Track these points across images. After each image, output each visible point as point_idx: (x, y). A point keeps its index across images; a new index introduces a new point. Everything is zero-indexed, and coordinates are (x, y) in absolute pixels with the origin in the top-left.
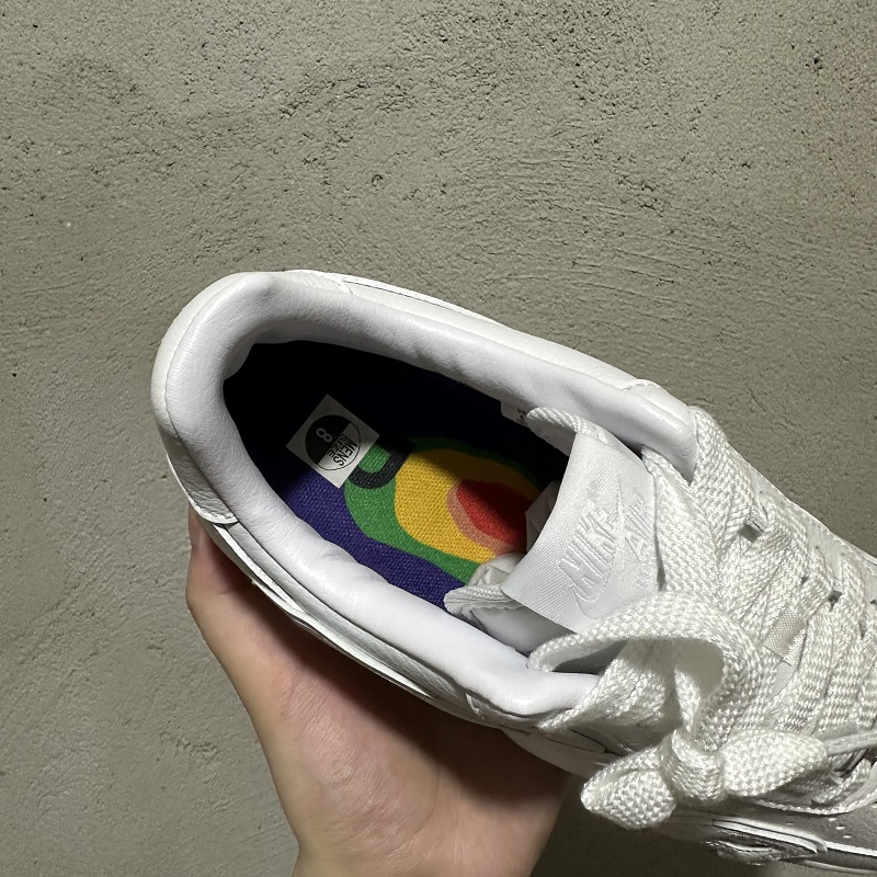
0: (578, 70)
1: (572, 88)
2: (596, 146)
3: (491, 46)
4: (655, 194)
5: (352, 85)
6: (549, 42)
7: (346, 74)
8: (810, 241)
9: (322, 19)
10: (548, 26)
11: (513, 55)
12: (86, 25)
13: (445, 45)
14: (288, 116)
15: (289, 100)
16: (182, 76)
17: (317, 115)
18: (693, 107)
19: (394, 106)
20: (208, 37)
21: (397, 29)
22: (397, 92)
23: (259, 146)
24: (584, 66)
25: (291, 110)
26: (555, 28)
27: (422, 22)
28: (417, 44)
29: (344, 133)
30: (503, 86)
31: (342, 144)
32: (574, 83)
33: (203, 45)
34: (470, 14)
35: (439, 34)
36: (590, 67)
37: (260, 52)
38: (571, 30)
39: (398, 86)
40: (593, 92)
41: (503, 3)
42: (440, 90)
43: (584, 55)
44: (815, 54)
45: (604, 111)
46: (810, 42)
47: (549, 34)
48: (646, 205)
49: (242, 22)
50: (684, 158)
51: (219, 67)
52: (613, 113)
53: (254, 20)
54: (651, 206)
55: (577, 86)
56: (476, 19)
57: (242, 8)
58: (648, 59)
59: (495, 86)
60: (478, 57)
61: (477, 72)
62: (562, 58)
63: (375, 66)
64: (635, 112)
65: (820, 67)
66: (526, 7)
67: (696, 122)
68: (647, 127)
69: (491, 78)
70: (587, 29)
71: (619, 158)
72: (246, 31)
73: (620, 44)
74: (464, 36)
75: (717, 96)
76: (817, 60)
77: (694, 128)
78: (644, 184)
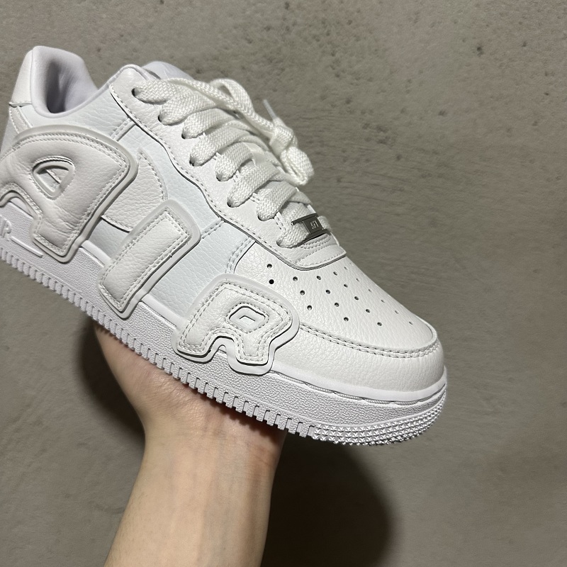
0: (334, 58)
1: (330, 69)
2: (349, 105)
3: (279, 45)
4: (387, 134)
6: (314, 42)
9: (172, 32)
10: (313, 32)
11: (293, 51)
12: (24, 40)
13: (250, 46)
18: (405, 79)
20: (102, 45)
21: (220, 36)
24: (338, 55)
26: (317, 33)
27: (234, 31)
28: (233, 45)
30: (288, 69)
32: (332, 67)
33: (99, 50)
34: (265, 26)
35: (246, 39)
36: (341, 57)
37: (135, 54)
38: (328, 34)
39: (222, 72)
40: (343, 71)
41: (284, 19)
42: (249, 73)
43: (337, 49)
44: (478, 46)
45: (352, 84)
46: (474, 38)
47: (314, 37)
48: (381, 142)
49: (122, 36)
50: (402, 111)
51: (109, 64)
52: (357, 85)
53: (130, 34)
54: (385, 143)
55: (334, 69)
56: (268, 28)
57: (121, 26)
58: (376, 50)
59: (283, 70)
60: (271, 53)
61: (271, 62)
62: (323, 52)
63: (208, 60)
64: (371, 84)
65: (482, 53)
66: (299, 20)
67: (409, 88)
68: (378, 93)
69: (280, 65)
70: (337, 33)
71: (363, 113)
72: (126, 41)
73: (359, 42)
74: (262, 40)
75: (421, 72)
76: (479, 49)
77: (408, 92)
78: (380, 129)
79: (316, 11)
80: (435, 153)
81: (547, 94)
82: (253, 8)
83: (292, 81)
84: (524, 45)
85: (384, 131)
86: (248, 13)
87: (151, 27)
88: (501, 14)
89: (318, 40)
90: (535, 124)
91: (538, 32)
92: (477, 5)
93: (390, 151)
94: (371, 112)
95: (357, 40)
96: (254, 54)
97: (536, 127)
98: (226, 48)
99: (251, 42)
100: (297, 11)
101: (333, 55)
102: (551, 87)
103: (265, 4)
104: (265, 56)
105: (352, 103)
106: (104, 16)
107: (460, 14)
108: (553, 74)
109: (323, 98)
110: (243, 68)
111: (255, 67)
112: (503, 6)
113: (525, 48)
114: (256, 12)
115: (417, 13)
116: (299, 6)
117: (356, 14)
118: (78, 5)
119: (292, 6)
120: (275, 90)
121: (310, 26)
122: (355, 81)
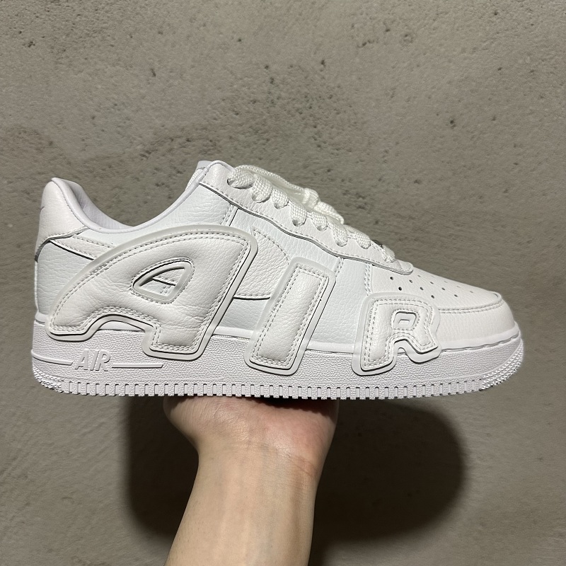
0: (316, 130)
1: (313, 140)
2: (329, 173)
3: (264, 117)
4: (365, 200)
5: (184, 139)
6: (297, 114)
7: (179, 133)
8: (458, 225)
9: (164, 102)
10: (296, 105)
11: (278, 122)
12: (23, 107)
13: (237, 117)
14: (145, 158)
15: (146, 149)
16: (80, 136)
17: (163, 158)
18: (383, 150)
19: (209, 152)
20: (96, 113)
21: (209, 107)
22: (210, 143)
23: (128, 177)
24: (319, 127)
25: (147, 155)
26: (300, 106)
27: (223, 103)
28: (221, 116)
29: (180, 168)
30: (273, 140)
31: (179, 175)
32: (314, 137)
33: (93, 118)
34: (252, 99)
35: (234, 111)
36: (323, 128)
37: (128, 122)
38: (311, 108)
39: (211, 141)
40: (325, 143)
41: (270, 93)
42: (236, 143)
43: (318, 121)
44: (451, 119)
45: (332, 154)
46: (447, 112)
47: (297, 110)
48: (360, 207)
49: (116, 105)
50: (380, 180)
51: (103, 131)
52: (338, 155)
53: (123, 104)
54: (363, 208)
55: (315, 140)
56: (254, 102)
57: (116, 97)
58: (355, 123)
59: (268, 140)
60: (257, 124)
61: (257, 132)
62: (306, 124)
63: (197, 129)
64: (350, 153)
65: (454, 126)
66: (283, 94)
67: (386, 158)
68: (357, 162)
69: (265, 136)
70: (319, 107)
71: (343, 181)
72: (119, 110)
73: (339, 115)
74: (248, 112)
75: (397, 143)
76: (452, 122)
77: (385, 162)
78: (358, 195)
79: (300, 86)
80: (411, 218)
81: (516, 164)
82: (240, 82)
83: (276, 151)
84: (494, 119)
85: (364, 198)
86: (235, 86)
87: (143, 97)
88: (472, 91)
89: (301, 113)
90: (506, 191)
91: (506, 107)
92: (450, 82)
93: (369, 215)
94: (350, 180)
95: (338, 114)
96: (241, 125)
97: (506, 194)
98: (215, 119)
99: (237, 114)
100: (282, 86)
101: (315, 127)
102: (520, 157)
103: (252, 79)
104: (250, 127)
105: (332, 172)
106: (99, 87)
107: (433, 90)
108: (521, 146)
109: (305, 167)
110: (231, 138)
111: (241, 137)
112: (474, 84)
113: (495, 122)
114: (244, 86)
115: (394, 89)
116: (283, 81)
117: (337, 88)
118: (75, 76)
119: (276, 81)
120: (260, 159)
121: (294, 99)
122: (336, 151)
